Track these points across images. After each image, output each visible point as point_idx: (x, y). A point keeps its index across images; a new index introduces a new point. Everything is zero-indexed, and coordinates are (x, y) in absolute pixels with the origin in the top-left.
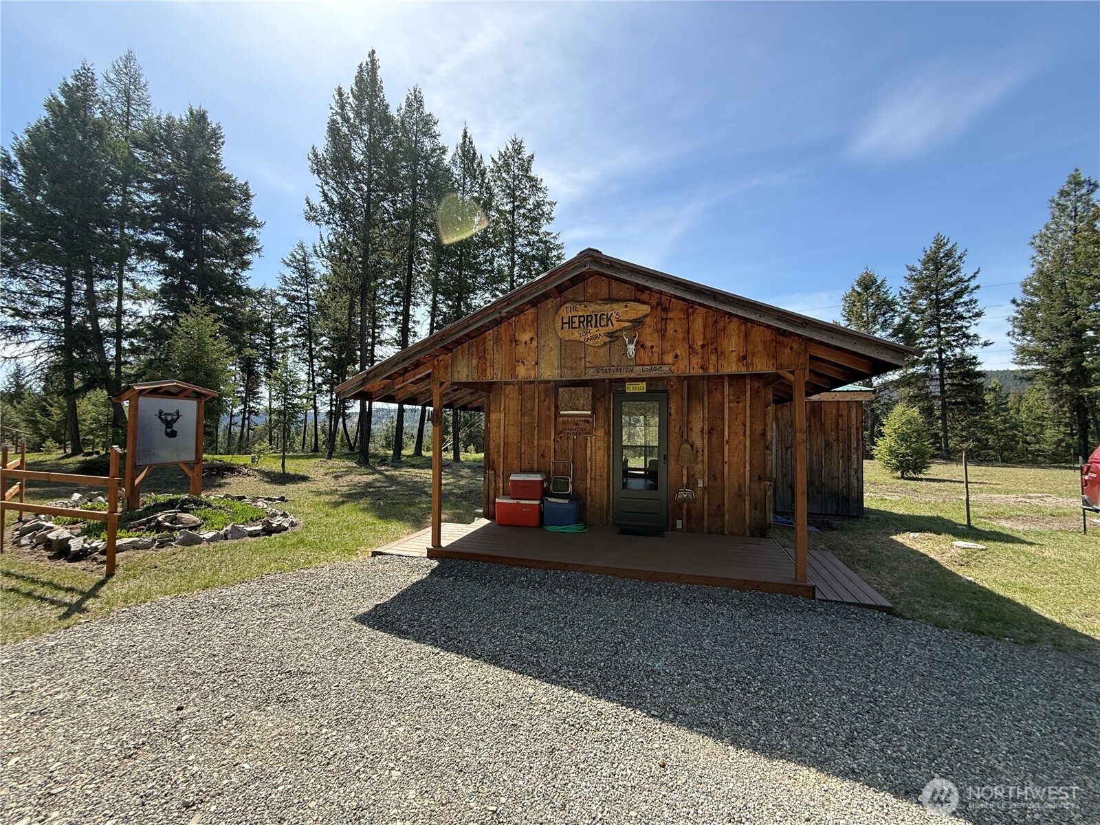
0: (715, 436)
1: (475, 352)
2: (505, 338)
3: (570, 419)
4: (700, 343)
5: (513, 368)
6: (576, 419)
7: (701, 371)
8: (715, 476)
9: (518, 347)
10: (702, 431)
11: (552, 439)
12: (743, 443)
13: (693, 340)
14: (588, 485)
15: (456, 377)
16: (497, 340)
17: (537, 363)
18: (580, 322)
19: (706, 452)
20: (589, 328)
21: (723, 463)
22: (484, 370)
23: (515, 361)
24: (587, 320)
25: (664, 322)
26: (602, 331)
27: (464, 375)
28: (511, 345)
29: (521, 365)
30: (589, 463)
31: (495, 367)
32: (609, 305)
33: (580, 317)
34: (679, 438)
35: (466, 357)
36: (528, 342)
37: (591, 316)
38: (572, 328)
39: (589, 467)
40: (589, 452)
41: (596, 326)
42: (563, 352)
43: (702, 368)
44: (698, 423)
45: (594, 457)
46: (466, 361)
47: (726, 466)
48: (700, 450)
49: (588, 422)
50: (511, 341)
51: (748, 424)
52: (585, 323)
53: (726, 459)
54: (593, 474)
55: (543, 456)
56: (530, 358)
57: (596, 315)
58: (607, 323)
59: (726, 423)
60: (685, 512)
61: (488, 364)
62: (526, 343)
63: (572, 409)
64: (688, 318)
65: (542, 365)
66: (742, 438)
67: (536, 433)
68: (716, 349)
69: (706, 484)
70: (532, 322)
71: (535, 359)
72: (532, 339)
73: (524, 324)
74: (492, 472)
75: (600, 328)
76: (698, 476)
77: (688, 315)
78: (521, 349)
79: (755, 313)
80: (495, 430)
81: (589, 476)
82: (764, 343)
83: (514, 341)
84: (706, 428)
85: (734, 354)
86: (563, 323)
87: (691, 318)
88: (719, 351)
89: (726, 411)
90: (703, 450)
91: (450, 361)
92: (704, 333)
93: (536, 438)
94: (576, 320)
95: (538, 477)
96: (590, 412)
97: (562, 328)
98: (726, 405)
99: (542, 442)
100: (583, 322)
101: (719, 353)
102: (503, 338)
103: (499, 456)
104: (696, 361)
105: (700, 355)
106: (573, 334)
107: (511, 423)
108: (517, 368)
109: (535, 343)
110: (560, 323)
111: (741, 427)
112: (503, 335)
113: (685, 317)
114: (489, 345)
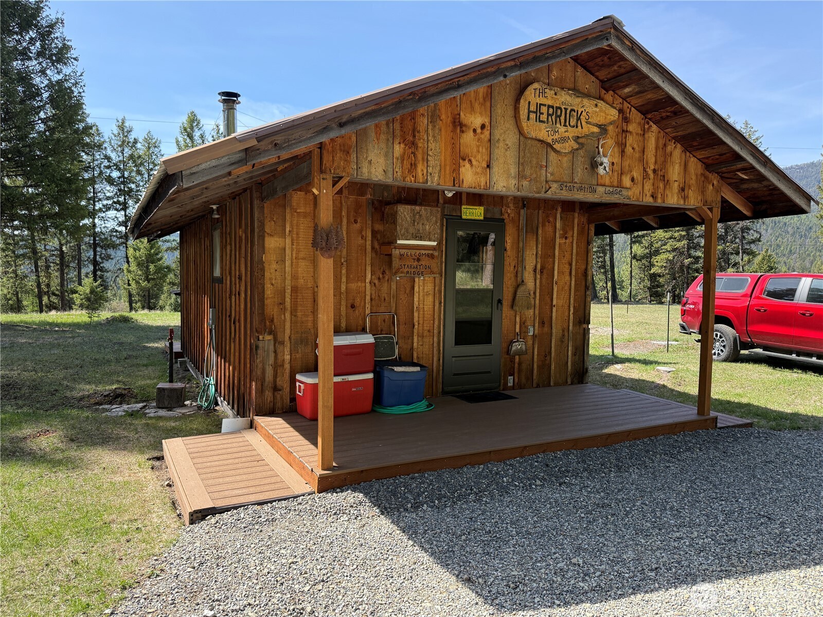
0: (545, 276)
1: (398, 132)
2: (445, 117)
3: (409, 252)
4: (652, 167)
5: (456, 170)
6: (418, 252)
7: (651, 200)
8: (545, 321)
9: (464, 135)
10: (535, 271)
11: (368, 280)
12: (568, 283)
13: (647, 163)
14: (415, 344)
15: (365, 170)
16: (434, 117)
17: (488, 166)
18: (548, 115)
19: (538, 294)
20: (558, 125)
21: (552, 306)
22: (413, 166)
23: (459, 157)
24: (556, 113)
25: (624, 135)
26: (572, 133)
27: (380, 170)
28: (454, 131)
29: (468, 165)
30: (416, 314)
31: (431, 163)
32: (580, 99)
33: (549, 107)
34: (513, 279)
35: (383, 137)
36: (479, 131)
37: (560, 108)
38: (540, 121)
39: (416, 319)
40: (416, 299)
41: (565, 125)
42: (522, 154)
43: (652, 196)
44: (530, 261)
45: (421, 306)
46: (383, 145)
47: (554, 309)
48: (532, 293)
49: (432, 256)
50: (454, 122)
51: (574, 264)
52: (554, 117)
53: (554, 303)
54: (421, 328)
55: (353, 306)
56: (479, 157)
57: (566, 109)
58: (577, 123)
59: (557, 262)
60: (516, 365)
61: (420, 156)
62: (475, 131)
63: (415, 238)
64: (644, 134)
65: (495, 169)
66: (568, 278)
67: (344, 271)
68: (664, 176)
69: (536, 332)
70: (484, 99)
71: (486, 158)
72: (483, 127)
73: (473, 100)
74: (270, 337)
75: (569, 129)
76: (529, 324)
77: (644, 131)
78: (468, 138)
79: (738, 145)
80: (274, 266)
81: (415, 331)
82: (697, 175)
83: (458, 125)
84: (539, 267)
85: (676, 184)
86: (529, 112)
87: (646, 136)
88: (666, 179)
89: (557, 247)
90: (535, 293)
91: (354, 138)
92: (656, 156)
93: (344, 279)
94: (544, 109)
95: (368, 339)
96: (435, 244)
97: (528, 119)
98: (558, 241)
99: (353, 286)
100: (552, 115)
101: (666, 182)
102: (443, 117)
103: (284, 310)
104: (648, 187)
105: (651, 181)
106: (540, 130)
107: (302, 255)
108: (462, 170)
109: (487, 133)
110: (526, 111)
111: (567, 266)
112: (443, 111)
113: (642, 133)
114: (423, 122)
